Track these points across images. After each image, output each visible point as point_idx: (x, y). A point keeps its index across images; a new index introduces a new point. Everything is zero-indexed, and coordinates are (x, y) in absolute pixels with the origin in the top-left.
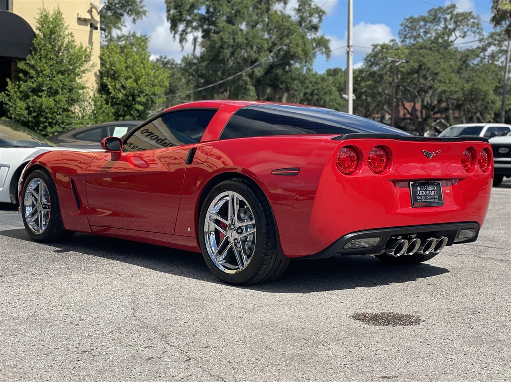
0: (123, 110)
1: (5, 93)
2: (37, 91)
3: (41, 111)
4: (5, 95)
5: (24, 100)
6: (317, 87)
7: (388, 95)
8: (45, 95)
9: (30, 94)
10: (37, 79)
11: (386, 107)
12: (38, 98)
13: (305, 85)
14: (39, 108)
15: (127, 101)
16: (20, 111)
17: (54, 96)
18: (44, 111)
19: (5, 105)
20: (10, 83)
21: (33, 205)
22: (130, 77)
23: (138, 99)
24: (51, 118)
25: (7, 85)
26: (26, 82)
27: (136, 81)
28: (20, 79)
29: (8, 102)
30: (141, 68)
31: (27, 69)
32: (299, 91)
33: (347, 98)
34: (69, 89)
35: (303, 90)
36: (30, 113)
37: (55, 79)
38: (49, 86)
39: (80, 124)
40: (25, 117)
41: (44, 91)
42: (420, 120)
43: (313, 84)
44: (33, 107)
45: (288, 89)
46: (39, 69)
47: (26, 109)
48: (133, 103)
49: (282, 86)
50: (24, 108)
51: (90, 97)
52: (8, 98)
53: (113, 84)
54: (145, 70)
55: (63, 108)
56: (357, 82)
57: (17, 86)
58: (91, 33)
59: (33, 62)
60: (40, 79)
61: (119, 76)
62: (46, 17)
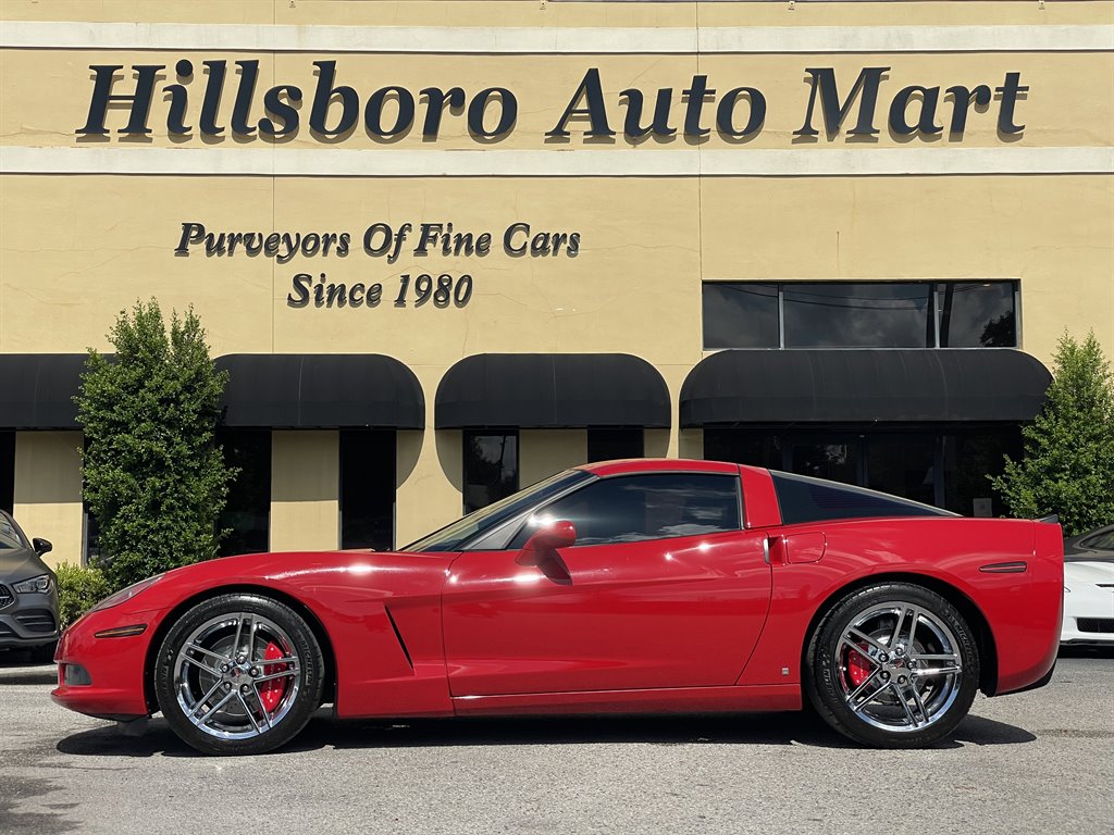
1: (1002, 478)
2: (1052, 471)
3: (1058, 502)
4: (1003, 481)
5: (1032, 488)
8: (1064, 477)
9: (1042, 477)
10: (1052, 451)
12: (1054, 483)
14: (1056, 498)
16: (1025, 505)
17: (1082, 477)
18: (1065, 503)
20: (1008, 461)
24: (1078, 514)
25: (1004, 465)
26: (1036, 458)
28: (1024, 454)
29: (1007, 491)
31: (1037, 437)
37: (1081, 449)
38: (1073, 462)
41: (1064, 470)
44: (1046, 497)
46: (1054, 437)
47: (1035, 501)
50: (1031, 500)
52: (1007, 485)
57: (1021, 467)
59: (1045, 426)
62: (1072, 351)
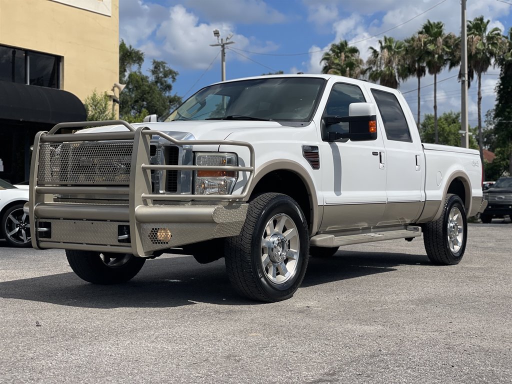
58: (114, 105)
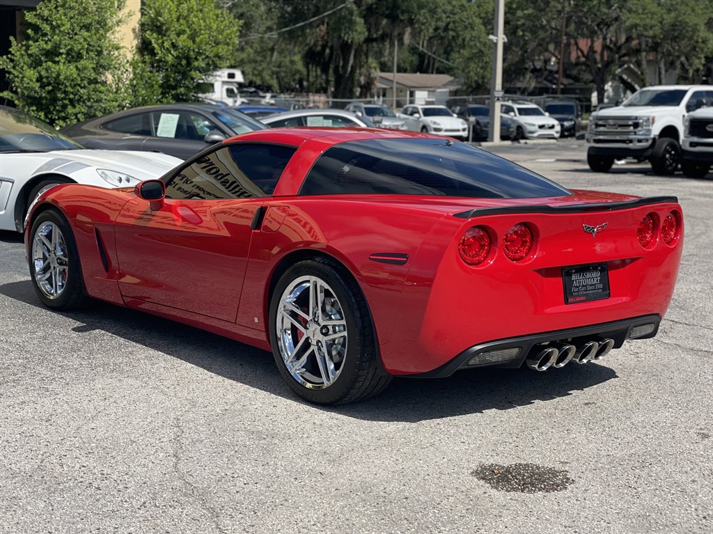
0: (174, 79)
1: (8, 58)
2: (52, 54)
3: (57, 83)
4: (8, 60)
5: (35, 68)
6: (453, 19)
7: (556, 29)
8: (63, 61)
9: (42, 59)
10: (53, 37)
11: (551, 47)
12: (54, 65)
13: (435, 16)
14: (55, 79)
15: (179, 67)
16: (28, 83)
17: (76, 61)
18: (63, 84)
19: (7, 75)
20: (14, 43)
21: (45, 259)
22: (184, 32)
23: (196, 64)
24: (72, 93)
25: (11, 46)
26: (37, 41)
27: (192, 38)
28: (28, 38)
29: (12, 70)
30: (199, 19)
31: (39, 22)
32: (427, 25)
33: (495, 41)
34: (97, 51)
35: (433, 24)
36: (42, 87)
37: (77, 37)
38: (69, 47)
39: (113, 101)
40: (36, 92)
41: (61, 54)
42: (600, 66)
43: (448, 14)
44: (47, 77)
45: (411, 22)
46: (54, 23)
47: (37, 81)
48: (188, 68)
49: (402, 18)
50: (34, 80)
51: (128, 61)
52: (12, 64)
53: (160, 41)
54: (205, 21)
55: (89, 79)
56: (511, 11)
57: (24, 48)
59: (46, 13)
60: (55, 37)
61: (167, 30)
